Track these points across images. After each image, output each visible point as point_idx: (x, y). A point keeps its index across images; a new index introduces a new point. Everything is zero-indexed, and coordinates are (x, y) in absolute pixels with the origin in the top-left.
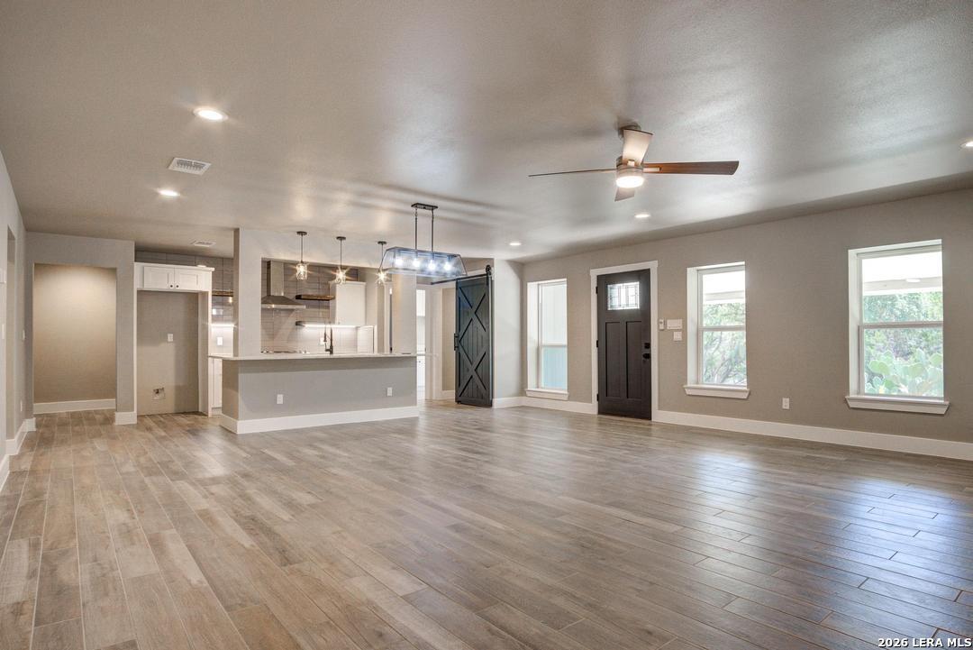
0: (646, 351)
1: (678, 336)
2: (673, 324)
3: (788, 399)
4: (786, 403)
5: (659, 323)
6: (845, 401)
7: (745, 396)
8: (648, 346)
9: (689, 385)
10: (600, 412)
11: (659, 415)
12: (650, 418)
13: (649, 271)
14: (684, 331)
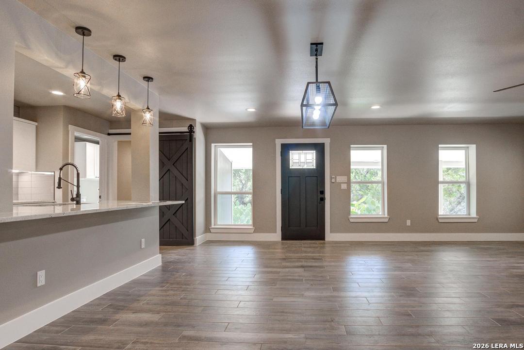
0: (322, 196)
1: (344, 186)
2: (340, 179)
3: (410, 221)
4: (409, 223)
5: (331, 178)
6: (437, 219)
7: (386, 220)
8: (323, 192)
9: (351, 216)
10: (283, 239)
11: (330, 236)
12: (324, 239)
13: (323, 144)
14: (349, 183)
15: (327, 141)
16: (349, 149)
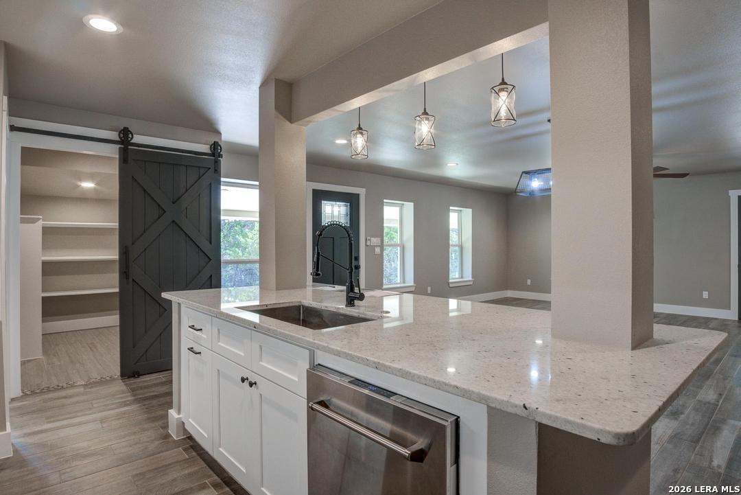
0: (356, 263)
1: (378, 251)
2: (375, 241)
3: (430, 288)
5: (366, 240)
6: (448, 284)
7: (413, 289)
8: (357, 258)
13: (358, 196)
14: (382, 246)
15: (362, 192)
16: (382, 204)
